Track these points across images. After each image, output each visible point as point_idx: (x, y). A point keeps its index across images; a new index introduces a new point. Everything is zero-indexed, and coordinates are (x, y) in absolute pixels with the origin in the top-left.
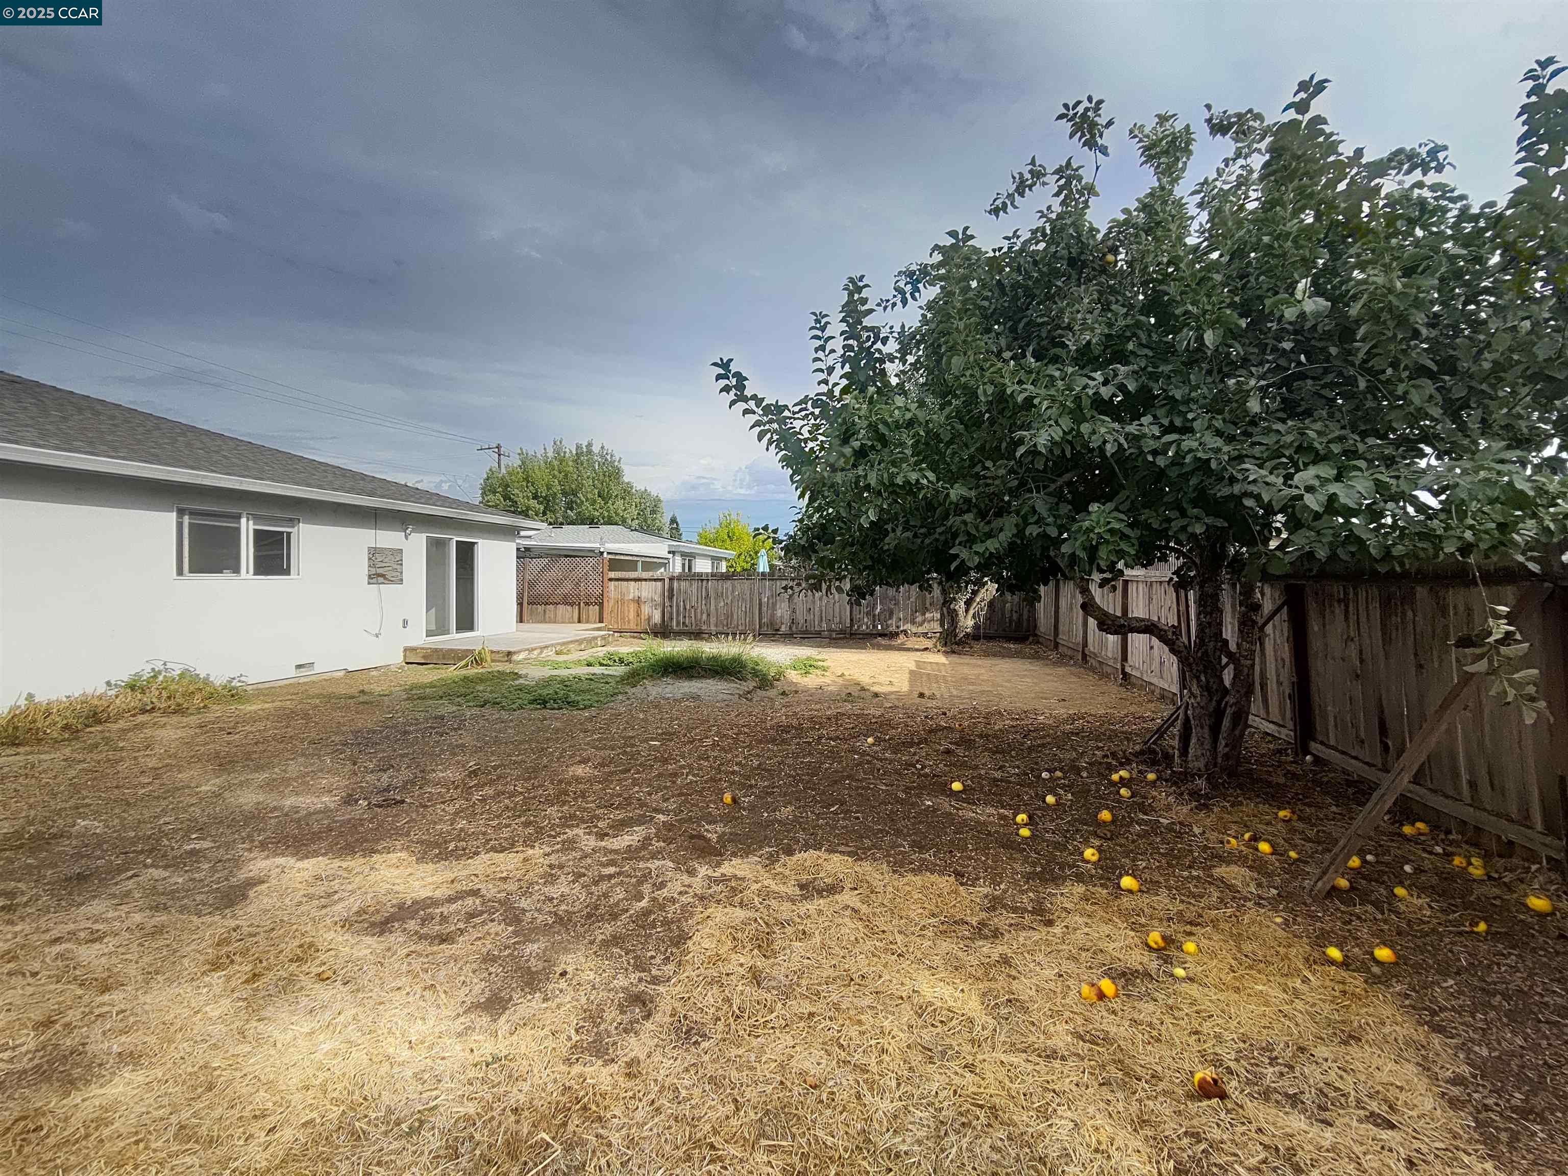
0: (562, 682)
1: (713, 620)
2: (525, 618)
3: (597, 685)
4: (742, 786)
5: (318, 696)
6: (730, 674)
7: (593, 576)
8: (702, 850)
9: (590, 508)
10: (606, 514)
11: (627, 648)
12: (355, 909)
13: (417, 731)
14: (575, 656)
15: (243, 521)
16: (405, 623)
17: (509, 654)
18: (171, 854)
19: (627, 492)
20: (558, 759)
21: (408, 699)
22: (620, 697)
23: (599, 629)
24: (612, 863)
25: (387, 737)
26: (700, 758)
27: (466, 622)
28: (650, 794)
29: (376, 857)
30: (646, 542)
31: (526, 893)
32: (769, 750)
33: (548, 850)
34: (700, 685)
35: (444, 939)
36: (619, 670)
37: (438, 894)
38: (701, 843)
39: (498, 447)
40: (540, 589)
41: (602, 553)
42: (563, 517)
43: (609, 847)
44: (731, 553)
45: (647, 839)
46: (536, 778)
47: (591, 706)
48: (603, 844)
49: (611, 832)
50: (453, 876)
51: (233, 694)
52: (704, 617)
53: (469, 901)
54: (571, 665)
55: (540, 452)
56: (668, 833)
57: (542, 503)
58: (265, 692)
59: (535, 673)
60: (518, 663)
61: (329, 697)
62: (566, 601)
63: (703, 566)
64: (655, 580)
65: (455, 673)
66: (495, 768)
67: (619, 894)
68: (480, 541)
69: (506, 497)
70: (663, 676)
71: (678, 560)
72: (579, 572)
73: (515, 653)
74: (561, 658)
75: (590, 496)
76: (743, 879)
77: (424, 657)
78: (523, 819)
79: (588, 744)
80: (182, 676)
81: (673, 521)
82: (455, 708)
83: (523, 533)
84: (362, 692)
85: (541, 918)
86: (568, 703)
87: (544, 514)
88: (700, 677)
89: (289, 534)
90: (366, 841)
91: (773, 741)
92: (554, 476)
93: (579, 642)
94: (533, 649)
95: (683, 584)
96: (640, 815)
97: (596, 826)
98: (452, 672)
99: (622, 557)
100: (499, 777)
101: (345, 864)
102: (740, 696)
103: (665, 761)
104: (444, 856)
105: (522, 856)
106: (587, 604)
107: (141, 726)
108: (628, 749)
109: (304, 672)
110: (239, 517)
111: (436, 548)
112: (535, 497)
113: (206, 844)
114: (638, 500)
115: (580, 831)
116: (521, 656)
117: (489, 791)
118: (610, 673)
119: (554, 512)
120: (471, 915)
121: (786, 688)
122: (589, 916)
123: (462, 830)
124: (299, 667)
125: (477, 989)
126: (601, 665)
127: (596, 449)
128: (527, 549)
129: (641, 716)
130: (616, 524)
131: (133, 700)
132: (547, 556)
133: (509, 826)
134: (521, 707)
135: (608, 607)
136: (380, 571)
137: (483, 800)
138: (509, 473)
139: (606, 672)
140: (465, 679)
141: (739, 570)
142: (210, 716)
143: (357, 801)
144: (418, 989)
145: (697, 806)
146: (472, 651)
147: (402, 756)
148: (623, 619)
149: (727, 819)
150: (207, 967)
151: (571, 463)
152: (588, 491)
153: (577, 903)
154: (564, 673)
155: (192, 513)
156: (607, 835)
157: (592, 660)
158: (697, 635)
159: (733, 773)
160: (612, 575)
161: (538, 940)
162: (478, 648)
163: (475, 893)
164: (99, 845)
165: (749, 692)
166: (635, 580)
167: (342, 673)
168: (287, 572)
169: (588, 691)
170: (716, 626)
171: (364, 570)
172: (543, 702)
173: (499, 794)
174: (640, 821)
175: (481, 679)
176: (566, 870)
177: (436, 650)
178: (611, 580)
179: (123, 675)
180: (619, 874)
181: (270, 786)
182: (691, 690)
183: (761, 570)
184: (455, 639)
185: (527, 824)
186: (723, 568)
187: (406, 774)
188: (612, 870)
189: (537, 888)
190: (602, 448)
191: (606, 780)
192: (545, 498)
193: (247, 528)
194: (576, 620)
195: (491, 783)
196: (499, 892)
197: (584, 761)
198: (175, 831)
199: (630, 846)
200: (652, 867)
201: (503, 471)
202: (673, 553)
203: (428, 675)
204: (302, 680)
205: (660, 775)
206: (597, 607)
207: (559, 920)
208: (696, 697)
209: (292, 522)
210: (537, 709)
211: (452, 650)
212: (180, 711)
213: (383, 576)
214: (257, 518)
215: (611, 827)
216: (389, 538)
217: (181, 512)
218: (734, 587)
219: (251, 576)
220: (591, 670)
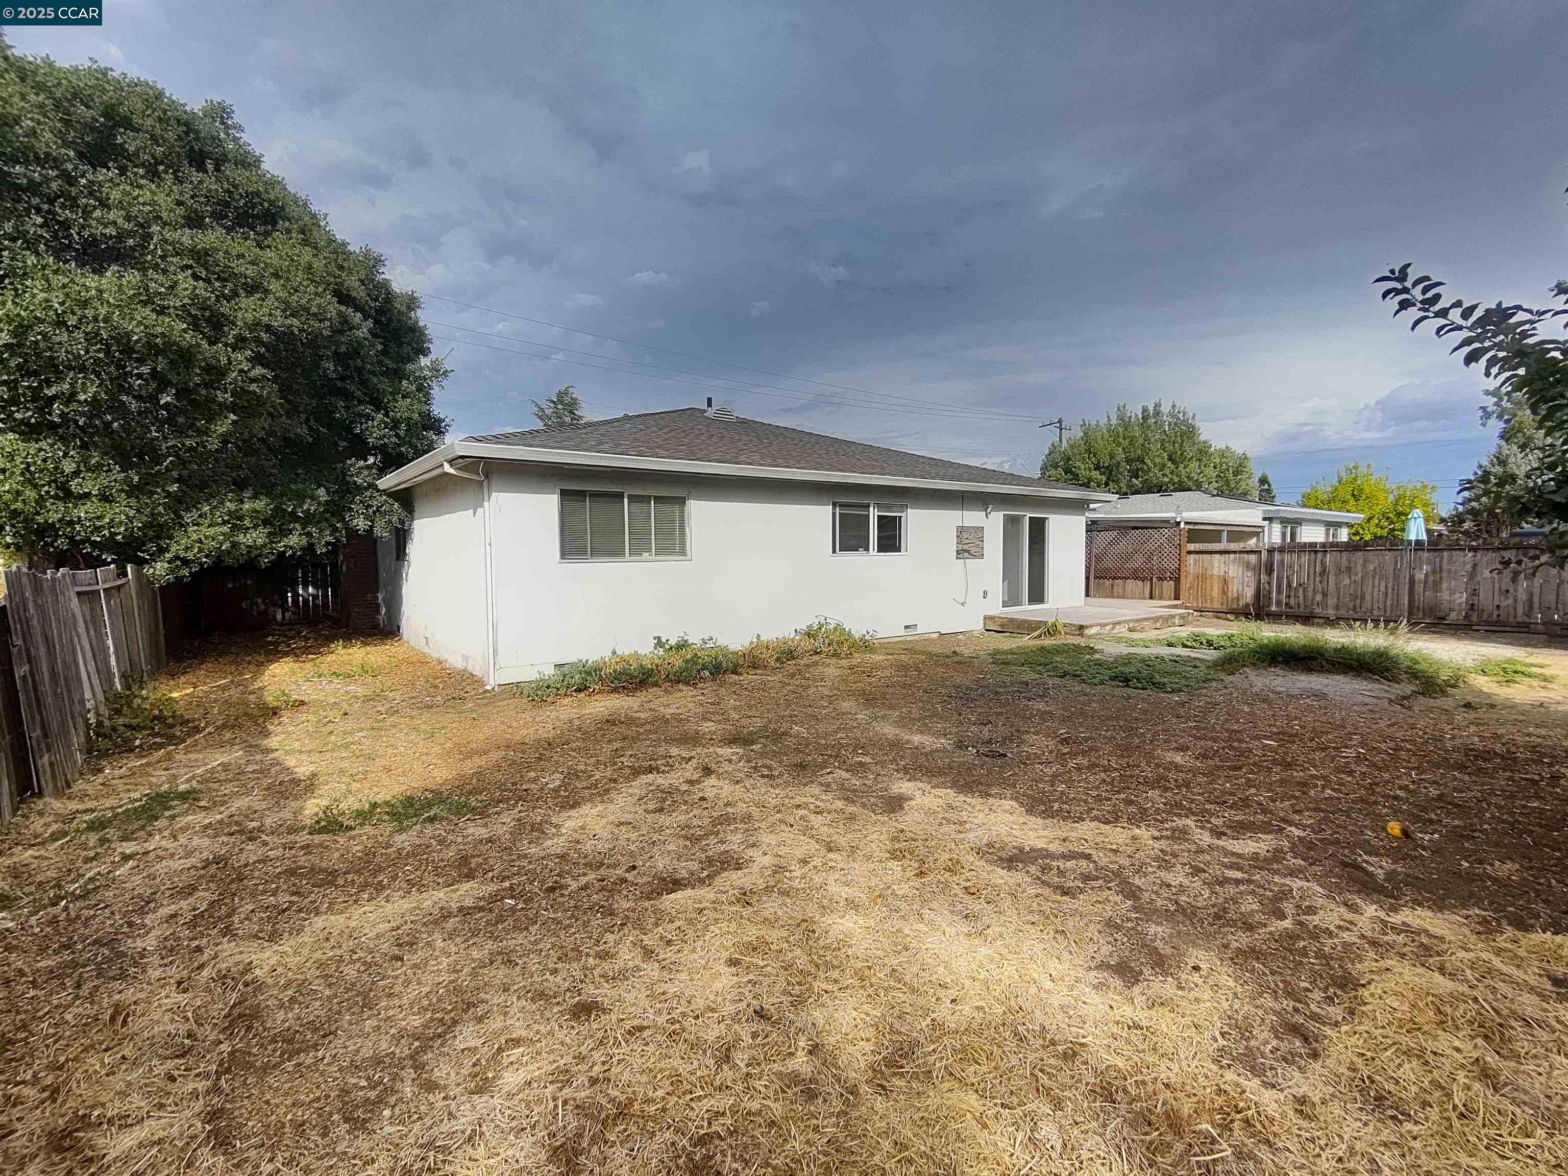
0: (1143, 661)
1: (1332, 601)
2: (1092, 592)
3: (1184, 668)
4: (1416, 819)
5: (923, 653)
6: (1371, 671)
7: (1167, 549)
8: (1364, 885)
9: (1159, 474)
10: (1176, 479)
11: (1215, 630)
12: (985, 841)
13: (1007, 693)
14: (1152, 634)
15: (871, 509)
16: (985, 594)
17: (1081, 627)
18: (849, 762)
19: (1203, 452)
20: (1151, 741)
21: (994, 663)
22: (1214, 684)
23: (1175, 607)
24: (1239, 868)
25: (982, 695)
26: (1339, 770)
27: (1037, 594)
28: (1274, 801)
29: (991, 801)
30: (1233, 508)
31: (1139, 871)
32: (1456, 779)
33: (1157, 834)
34: (1326, 681)
35: (1065, 892)
36: (1210, 655)
37: (1052, 848)
38: (1358, 874)
39: (1060, 422)
40: (1108, 563)
41: (1178, 523)
42: (1128, 486)
43: (1230, 848)
44: (1357, 517)
45: (1279, 851)
46: (1129, 757)
47: (1180, 690)
48: (1221, 843)
49: (1228, 832)
50: (1065, 835)
51: (866, 646)
52: (1319, 597)
53: (1083, 863)
54: (1149, 644)
55: (1103, 421)
56: (1306, 848)
57: (1104, 474)
58: (887, 647)
59: (1112, 650)
60: (1090, 637)
61: (930, 655)
62: (1136, 576)
63: (1312, 534)
64: (1248, 552)
65: (1031, 642)
66: (1086, 739)
67: (1250, 905)
68: (1050, 516)
69: (1068, 471)
70: (1270, 666)
71: (1277, 528)
72: (1151, 546)
73: (1087, 627)
74: (1136, 636)
75: (1157, 460)
76: (1441, 939)
77: (1001, 626)
78: (1123, 796)
79: (1184, 731)
80: (835, 629)
81: (1263, 481)
82: (1037, 676)
83: (1092, 506)
84: (955, 652)
85: (1159, 902)
86: (1154, 684)
87: (1107, 484)
88: (1321, 670)
89: (900, 517)
90: (981, 784)
91: (1462, 768)
92: (1118, 445)
93: (1156, 620)
94: (1105, 625)
95: (1287, 557)
96: (1263, 822)
97: (1209, 822)
98: (1026, 641)
99: (1203, 527)
100: (1091, 749)
101: (967, 800)
102: (1391, 701)
103: (1288, 766)
104: (1048, 814)
105: (1130, 833)
106: (1160, 579)
107: (815, 664)
108: (1236, 744)
109: (910, 632)
110: (868, 507)
111: (1011, 523)
112: (1097, 468)
113: (867, 759)
114: (1218, 461)
115: (1190, 822)
116: (1092, 631)
117: (1080, 760)
118: (1197, 655)
119: (1117, 482)
120: (1086, 878)
121: (1470, 698)
122: (1217, 917)
123: (1062, 793)
124: (906, 627)
125: (1106, 949)
126: (1185, 646)
127: (1165, 409)
128: (1094, 522)
129: (1246, 709)
130: (1189, 490)
131: (807, 644)
132: (1114, 528)
133: (1110, 799)
134: (1102, 683)
135: (1185, 584)
136: (965, 547)
137: (1079, 768)
138: (1071, 446)
139: (1193, 655)
140: (1042, 648)
141: (1368, 537)
142: (855, 662)
143: (967, 747)
144: (1050, 929)
145: (1345, 828)
146: (1045, 623)
147: (998, 714)
148: (1204, 596)
149: (1395, 854)
150: (888, 855)
151: (1136, 428)
152: (1157, 456)
153: (1200, 899)
154: (1145, 651)
155: (842, 506)
156: (1225, 834)
157: (1173, 640)
158: (1307, 619)
159: (1396, 798)
160: (1191, 547)
161: (1161, 924)
162: (1051, 621)
163: (1088, 857)
164: (807, 746)
165: (1404, 698)
166: (1221, 552)
167: (936, 635)
168: (898, 549)
169: (1174, 673)
170: (1337, 608)
171: (952, 547)
172: (1126, 681)
173: (1094, 765)
174: (1266, 828)
175: (1057, 650)
176: (1181, 860)
177: (1011, 620)
178: (1190, 552)
179: (804, 627)
180: (1249, 882)
181: (901, 723)
182: (1313, 685)
183: (1413, 537)
184: (1026, 611)
185: (1129, 802)
186: (1344, 535)
187: (1003, 730)
188: (1238, 875)
189: (1150, 869)
190: (1174, 406)
191: (1211, 774)
192: (1107, 468)
193: (874, 514)
194: (1147, 594)
195: (1084, 753)
196: (1111, 863)
197: (1182, 749)
198: (848, 745)
199: (1257, 853)
200: (1295, 886)
201: (1065, 444)
202: (1270, 519)
203: (1007, 643)
204: (909, 639)
205: (1282, 781)
206: (1172, 583)
207: (1181, 910)
208: (1320, 696)
209: (903, 508)
210: (1119, 686)
211: (1026, 621)
212: (836, 655)
213: (968, 551)
214: (880, 506)
215: (1229, 827)
216: (973, 517)
217: (834, 505)
218: (1365, 562)
219: (875, 553)
220: (1173, 650)
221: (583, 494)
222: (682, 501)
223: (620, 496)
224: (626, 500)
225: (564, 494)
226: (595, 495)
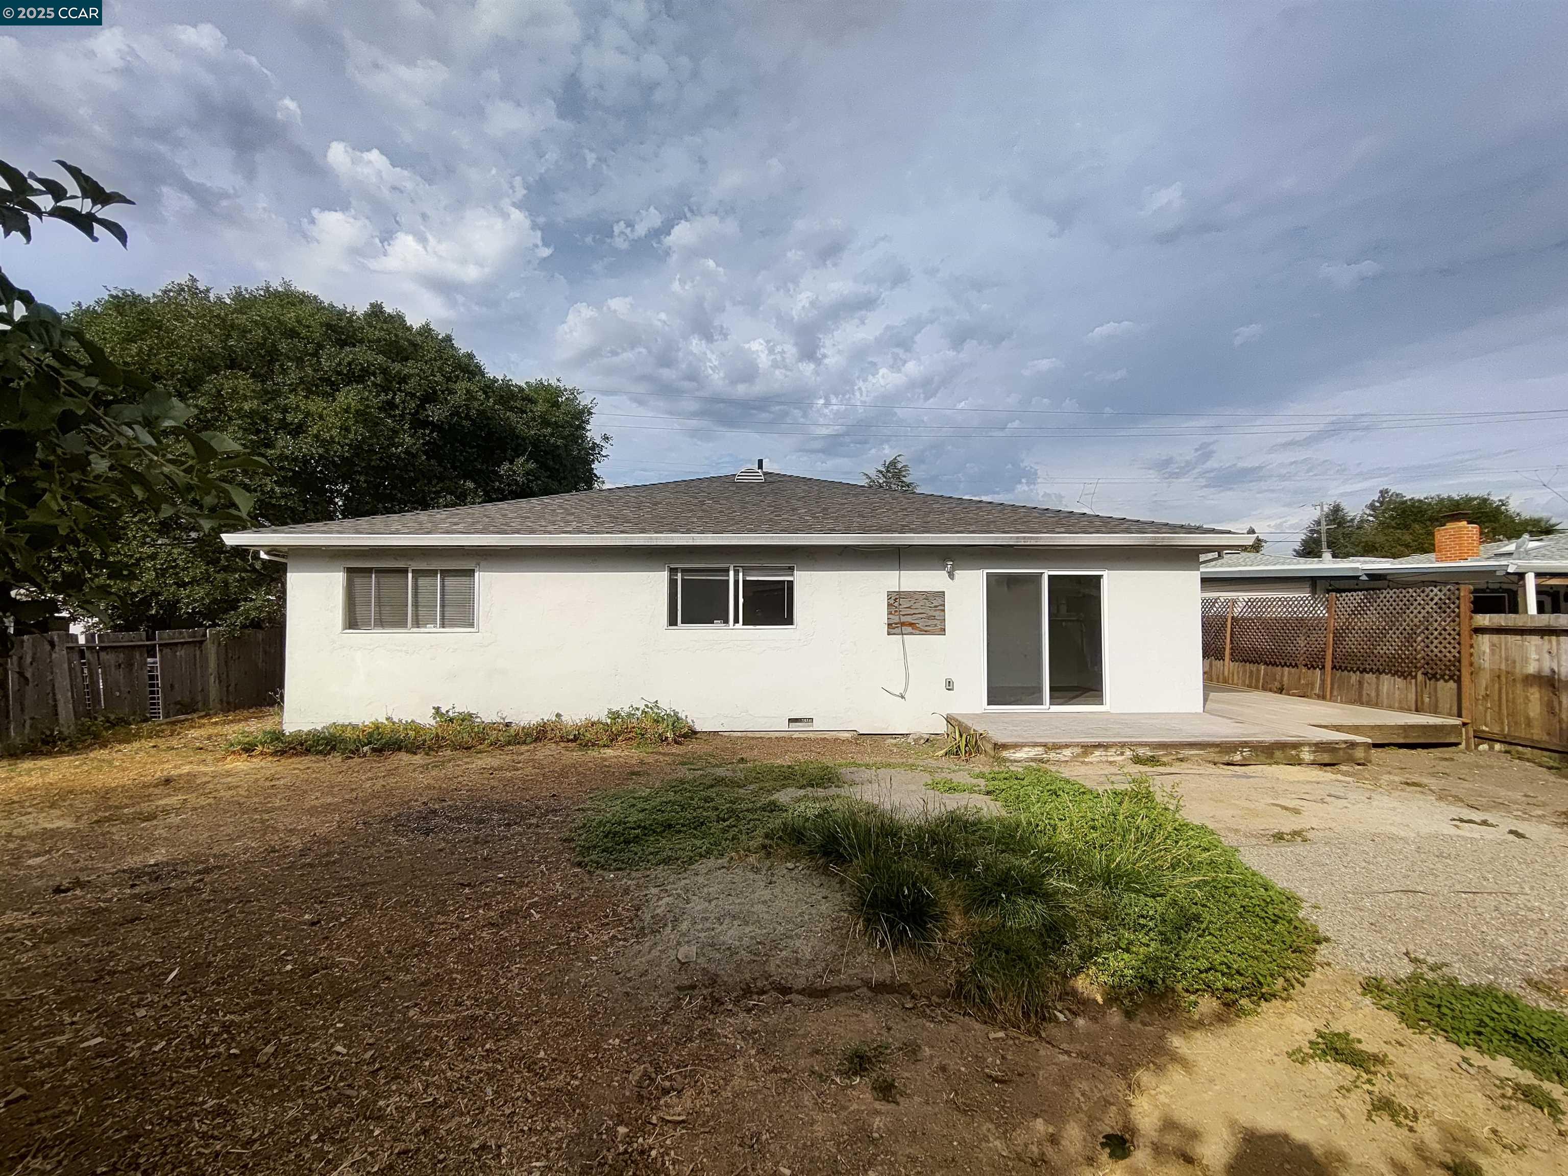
7: (1439, 622)
15: (732, 573)
62: (1394, 668)
68: (1105, 573)
89: (790, 583)
106: (1431, 677)
109: (799, 726)
110: (727, 570)
111: (1008, 586)
124: (793, 721)
136: (908, 619)
155: (686, 571)
160: (1478, 620)
168: (789, 621)
171: (882, 618)
193: (736, 579)
194: (1413, 708)
204: (796, 735)
209: (788, 569)
213: (912, 624)
214: (746, 570)
216: (922, 579)
217: (673, 571)
219: (740, 626)
221: (369, 571)
222: (470, 573)
223: (405, 571)
224: (410, 575)
225: (350, 571)
226: (379, 571)
